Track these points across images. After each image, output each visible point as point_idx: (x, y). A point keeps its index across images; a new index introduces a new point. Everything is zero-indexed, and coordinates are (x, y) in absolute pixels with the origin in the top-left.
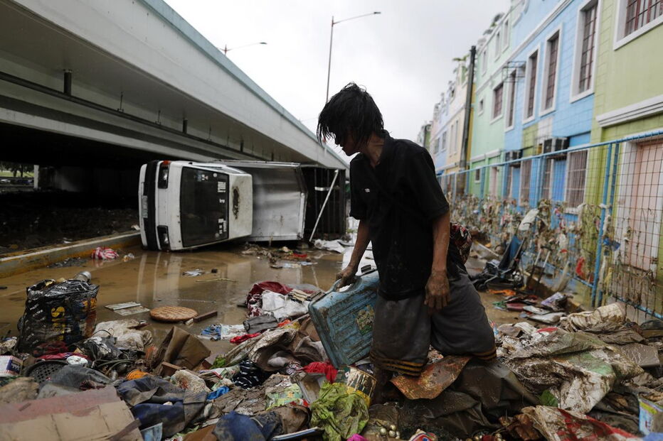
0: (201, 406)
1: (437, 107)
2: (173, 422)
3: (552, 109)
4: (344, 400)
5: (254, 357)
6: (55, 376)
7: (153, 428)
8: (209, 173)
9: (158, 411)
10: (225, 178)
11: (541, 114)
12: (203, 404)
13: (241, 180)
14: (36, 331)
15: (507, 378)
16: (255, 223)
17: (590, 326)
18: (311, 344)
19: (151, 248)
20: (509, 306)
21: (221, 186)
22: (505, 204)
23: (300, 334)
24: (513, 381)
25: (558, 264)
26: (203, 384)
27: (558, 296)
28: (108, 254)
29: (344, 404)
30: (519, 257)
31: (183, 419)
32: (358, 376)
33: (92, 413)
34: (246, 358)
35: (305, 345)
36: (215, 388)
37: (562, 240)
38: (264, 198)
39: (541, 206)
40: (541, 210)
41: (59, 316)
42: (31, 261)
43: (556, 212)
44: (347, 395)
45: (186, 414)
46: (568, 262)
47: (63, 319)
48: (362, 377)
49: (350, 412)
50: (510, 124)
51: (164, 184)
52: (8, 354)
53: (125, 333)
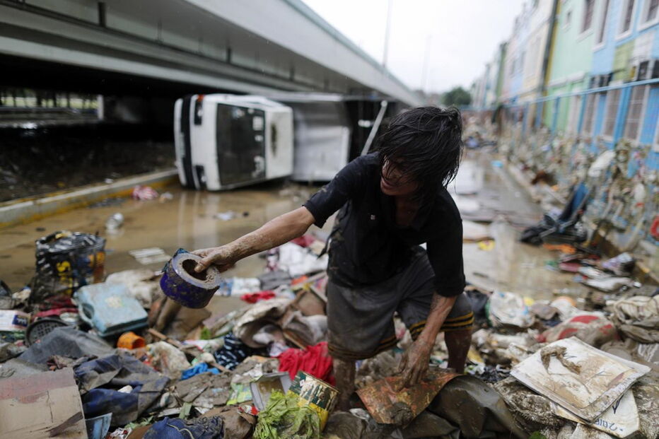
0: (156, 395)
1: (517, 21)
2: (127, 410)
3: (654, 21)
4: (294, 414)
5: (239, 332)
6: (44, 339)
7: (103, 418)
8: (245, 109)
9: (111, 399)
10: (260, 113)
11: (640, 28)
12: (159, 394)
13: (279, 115)
14: (46, 284)
15: (493, 409)
16: (296, 161)
17: (642, 317)
18: (302, 319)
19: (190, 187)
20: (563, 267)
21: (257, 123)
22: (578, 142)
23: (292, 307)
24: (501, 412)
25: (630, 219)
26: (183, 358)
27: (625, 258)
28: (147, 194)
29: (294, 418)
30: (584, 208)
31: (136, 409)
32: (313, 387)
33: (40, 399)
34: (231, 331)
35: (295, 320)
36: (195, 363)
37: (639, 192)
38: (306, 133)
39: (618, 148)
40: (618, 153)
41: (66, 271)
42: (70, 201)
43: (636, 157)
44: (298, 409)
45: (139, 403)
46: (643, 219)
47: (70, 274)
48: (318, 388)
49: (297, 429)
50: (601, 40)
51: (198, 121)
52: (16, 307)
53: (135, 286)
